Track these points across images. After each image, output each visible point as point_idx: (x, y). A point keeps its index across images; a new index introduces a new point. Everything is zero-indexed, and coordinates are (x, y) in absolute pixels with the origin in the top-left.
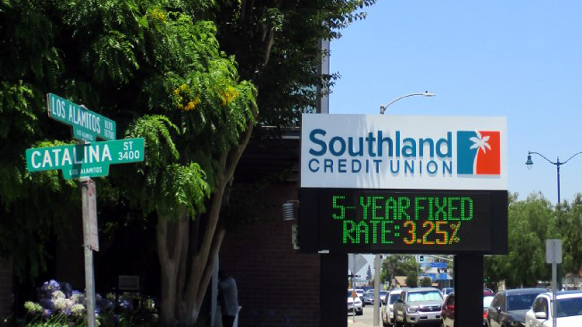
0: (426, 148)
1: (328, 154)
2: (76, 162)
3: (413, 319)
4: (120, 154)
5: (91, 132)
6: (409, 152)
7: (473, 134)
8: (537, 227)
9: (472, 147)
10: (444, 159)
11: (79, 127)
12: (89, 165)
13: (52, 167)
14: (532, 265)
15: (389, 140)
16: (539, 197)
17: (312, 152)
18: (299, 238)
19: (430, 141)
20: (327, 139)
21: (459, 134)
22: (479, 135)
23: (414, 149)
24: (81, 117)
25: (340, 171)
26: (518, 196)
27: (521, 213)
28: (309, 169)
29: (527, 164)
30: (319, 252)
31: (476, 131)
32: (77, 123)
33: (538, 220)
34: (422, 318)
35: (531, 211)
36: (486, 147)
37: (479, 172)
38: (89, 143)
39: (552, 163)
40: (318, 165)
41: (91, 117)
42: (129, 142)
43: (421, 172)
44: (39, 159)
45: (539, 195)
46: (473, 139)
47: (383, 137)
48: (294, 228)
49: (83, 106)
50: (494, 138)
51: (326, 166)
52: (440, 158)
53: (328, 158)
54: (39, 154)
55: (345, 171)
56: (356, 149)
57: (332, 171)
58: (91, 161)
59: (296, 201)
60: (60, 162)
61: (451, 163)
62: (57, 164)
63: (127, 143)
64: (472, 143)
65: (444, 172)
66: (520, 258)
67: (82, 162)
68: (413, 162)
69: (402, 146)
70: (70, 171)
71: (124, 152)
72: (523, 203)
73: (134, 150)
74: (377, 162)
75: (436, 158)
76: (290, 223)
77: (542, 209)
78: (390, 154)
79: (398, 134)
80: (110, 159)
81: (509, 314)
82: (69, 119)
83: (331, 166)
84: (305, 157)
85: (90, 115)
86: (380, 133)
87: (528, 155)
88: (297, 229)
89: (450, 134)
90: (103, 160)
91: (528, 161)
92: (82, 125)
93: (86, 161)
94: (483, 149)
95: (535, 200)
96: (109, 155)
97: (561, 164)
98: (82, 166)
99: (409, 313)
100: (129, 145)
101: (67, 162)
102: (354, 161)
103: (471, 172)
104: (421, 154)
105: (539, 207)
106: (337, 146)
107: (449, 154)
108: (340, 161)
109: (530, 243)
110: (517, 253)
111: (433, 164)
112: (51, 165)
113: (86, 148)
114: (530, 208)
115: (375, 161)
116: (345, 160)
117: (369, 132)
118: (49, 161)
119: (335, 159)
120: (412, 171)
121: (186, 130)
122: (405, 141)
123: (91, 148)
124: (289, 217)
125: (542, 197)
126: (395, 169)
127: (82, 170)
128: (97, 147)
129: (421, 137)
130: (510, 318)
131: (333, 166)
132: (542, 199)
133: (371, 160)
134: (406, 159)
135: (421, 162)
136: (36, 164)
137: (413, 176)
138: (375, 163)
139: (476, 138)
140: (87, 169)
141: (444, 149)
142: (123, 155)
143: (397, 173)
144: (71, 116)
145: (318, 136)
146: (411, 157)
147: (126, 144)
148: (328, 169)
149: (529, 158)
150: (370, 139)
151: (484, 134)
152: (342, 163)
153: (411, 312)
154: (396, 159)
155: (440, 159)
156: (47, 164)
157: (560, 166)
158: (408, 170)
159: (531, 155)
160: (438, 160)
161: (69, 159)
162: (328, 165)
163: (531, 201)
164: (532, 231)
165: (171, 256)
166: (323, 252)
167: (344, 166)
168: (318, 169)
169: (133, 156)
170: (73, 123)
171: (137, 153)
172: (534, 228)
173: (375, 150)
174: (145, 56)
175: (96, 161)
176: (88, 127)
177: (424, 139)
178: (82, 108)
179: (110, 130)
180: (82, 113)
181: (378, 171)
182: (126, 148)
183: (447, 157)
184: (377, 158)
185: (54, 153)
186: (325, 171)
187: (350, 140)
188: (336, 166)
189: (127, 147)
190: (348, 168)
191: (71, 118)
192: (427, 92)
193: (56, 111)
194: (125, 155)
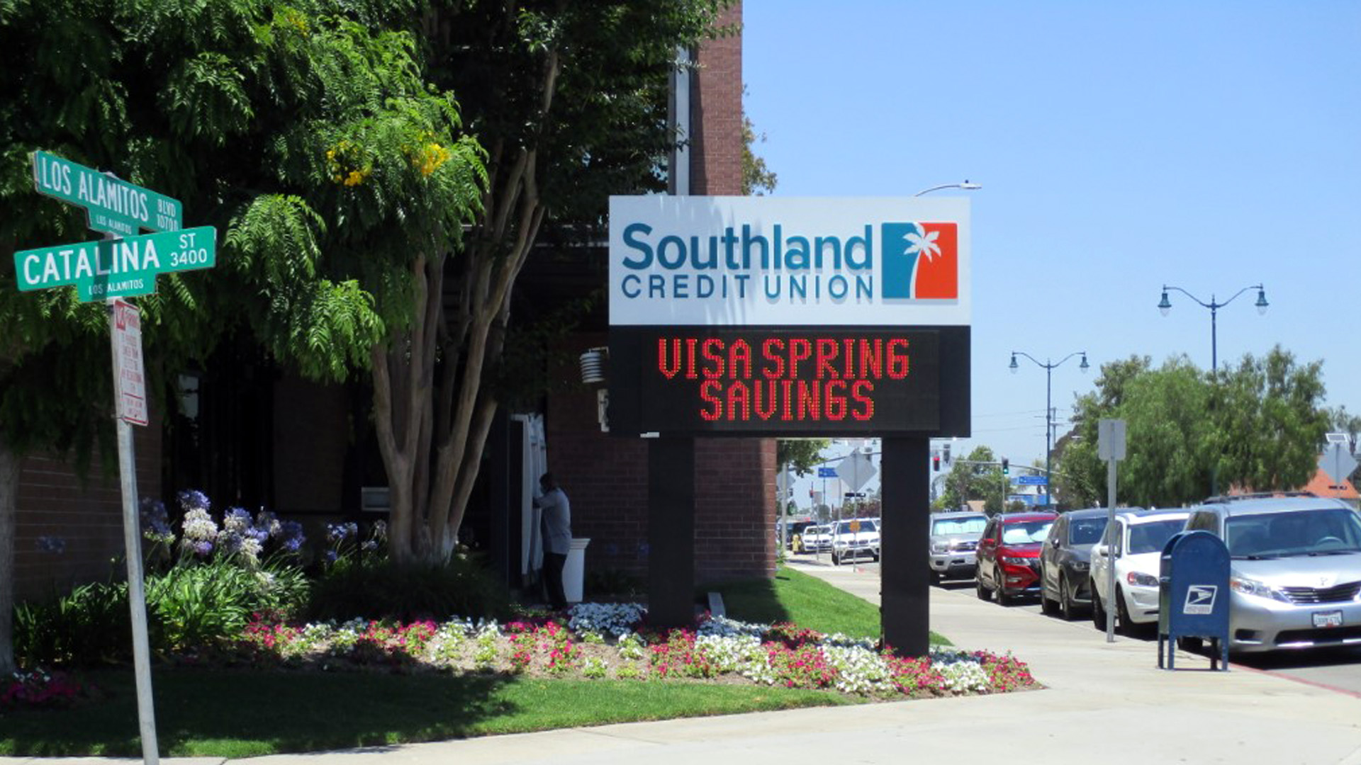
0: (828, 253)
1: (655, 267)
2: (99, 273)
3: (940, 563)
4: (174, 256)
5: (127, 219)
6: (797, 260)
7: (910, 228)
8: (1179, 411)
9: (908, 251)
10: (858, 272)
11: (101, 211)
12: (121, 277)
13: (58, 282)
14: (1168, 475)
15: (761, 240)
16: (1183, 363)
17: (628, 263)
18: (609, 413)
19: (834, 241)
20: (653, 241)
21: (887, 228)
22: (921, 230)
23: (805, 255)
24: (106, 189)
25: (677, 295)
26: (1152, 362)
27: (1152, 388)
28: (622, 292)
29: (1161, 306)
30: (643, 436)
31: (916, 223)
32: (98, 203)
33: (1181, 401)
34: (955, 562)
35: (1170, 387)
36: (933, 253)
37: (921, 293)
38: (121, 237)
39: (1204, 305)
40: (638, 286)
41: (129, 194)
42: (190, 235)
43: (817, 295)
44: (37, 269)
45: (1183, 359)
46: (909, 237)
47: (752, 235)
48: (601, 396)
49: (110, 174)
50: (947, 234)
51: (652, 287)
52: (853, 271)
53: (654, 273)
54: (37, 260)
55: (685, 296)
56: (704, 256)
57: (663, 296)
58: (125, 269)
59: (603, 348)
60: (73, 273)
61: (871, 278)
62: (68, 277)
63: (185, 236)
64: (909, 244)
65: (858, 296)
66: (1151, 464)
67: (109, 272)
68: (804, 278)
69: (785, 250)
70: (90, 288)
71: (180, 252)
72: (1156, 373)
73: (197, 248)
74: (742, 279)
75: (845, 271)
76: (596, 386)
77: (1187, 383)
78: (765, 265)
79: (777, 229)
80: (157, 265)
81: (1071, 551)
82: (80, 197)
83: (660, 287)
84: (616, 272)
85: (126, 189)
86: (746, 229)
87: (1162, 291)
88: (606, 397)
89: (868, 229)
90: (145, 267)
91: (1162, 302)
92: (107, 206)
93: (116, 271)
94: (928, 253)
95: (1177, 368)
96: (154, 258)
97: (1219, 306)
98: (110, 279)
99: (933, 553)
100: (188, 239)
101: (84, 272)
102: (700, 278)
103: (906, 295)
104: (819, 264)
105: (1182, 380)
106: (672, 253)
107: (868, 264)
108: (676, 277)
109: (1165, 441)
110: (1146, 457)
111: (840, 281)
112: (57, 278)
113: (115, 246)
114: (1169, 382)
115: (737, 277)
116: (685, 277)
117: (726, 226)
118: (55, 271)
119: (669, 275)
120: (803, 293)
121: (344, 221)
122: (790, 241)
123: (124, 246)
124: (592, 377)
125: (1187, 363)
126: (773, 291)
127: (109, 285)
128: (135, 244)
129: (818, 235)
130: (1073, 557)
131: (664, 288)
132: (1187, 367)
133: (730, 275)
134: (792, 272)
135: (817, 278)
136: (32, 277)
137: (804, 302)
138: (739, 281)
139: (916, 236)
140: (119, 285)
141: (858, 255)
142: (178, 258)
143: (776, 298)
144: (83, 190)
145: (637, 236)
146: (801, 269)
147: (184, 238)
148: (656, 293)
149: (1165, 296)
150: (730, 239)
151: (929, 228)
152: (680, 281)
153: (938, 551)
154: (775, 273)
155: (850, 272)
156: (51, 276)
157: (1217, 310)
158: (795, 292)
159: (1167, 291)
160: (849, 274)
161: (87, 267)
162: (656, 286)
163: (1170, 370)
164: (1170, 419)
165: (401, 447)
166: (649, 435)
167: (685, 286)
168: (638, 292)
169: (196, 259)
170: (89, 202)
171: (202, 253)
172: (1174, 415)
173: (738, 257)
174: (274, 94)
175: (133, 268)
176: (120, 211)
177: (824, 238)
178: (108, 178)
179: (170, 217)
180: (109, 186)
181: (742, 295)
182: (183, 244)
183: (864, 269)
184: (741, 272)
185: (63, 257)
186: (651, 296)
187: (695, 241)
188: (669, 288)
189: (185, 242)
190: (691, 289)
191: (83, 194)
192: (967, 182)
193: (49, 181)
194: (182, 257)
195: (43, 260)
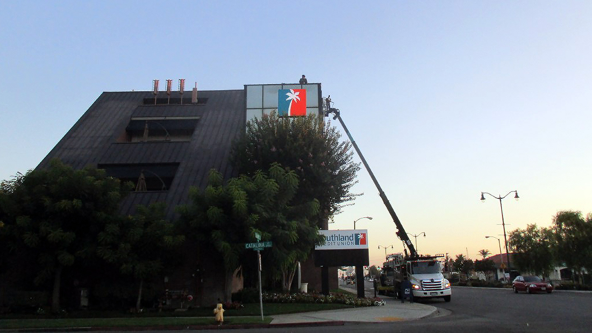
15: (337, 236)
19: (348, 236)
21: (355, 234)
23: (344, 238)
31: (359, 233)
37: (361, 244)
50: (364, 235)
64: (359, 237)
65: (352, 245)
78: (338, 240)
89: (353, 234)
94: (361, 238)
102: (328, 242)
111: (349, 242)
126: (339, 244)
137: (344, 246)
139: (360, 235)
146: (343, 241)
158: (342, 244)
166: (321, 266)
181: (334, 245)
183: (352, 240)
184: (334, 241)
195: (249, 245)
